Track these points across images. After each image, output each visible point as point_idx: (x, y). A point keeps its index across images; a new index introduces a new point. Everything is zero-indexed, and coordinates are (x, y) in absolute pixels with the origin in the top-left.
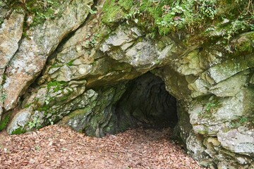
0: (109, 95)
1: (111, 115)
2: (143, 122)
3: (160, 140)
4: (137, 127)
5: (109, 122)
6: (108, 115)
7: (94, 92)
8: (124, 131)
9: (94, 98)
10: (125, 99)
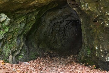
0: (21, 23)
1: (23, 44)
2: (49, 53)
3: (70, 63)
4: (44, 56)
5: (21, 51)
6: (20, 44)
7: (6, 16)
8: (34, 59)
9: (6, 24)
10: (33, 33)
